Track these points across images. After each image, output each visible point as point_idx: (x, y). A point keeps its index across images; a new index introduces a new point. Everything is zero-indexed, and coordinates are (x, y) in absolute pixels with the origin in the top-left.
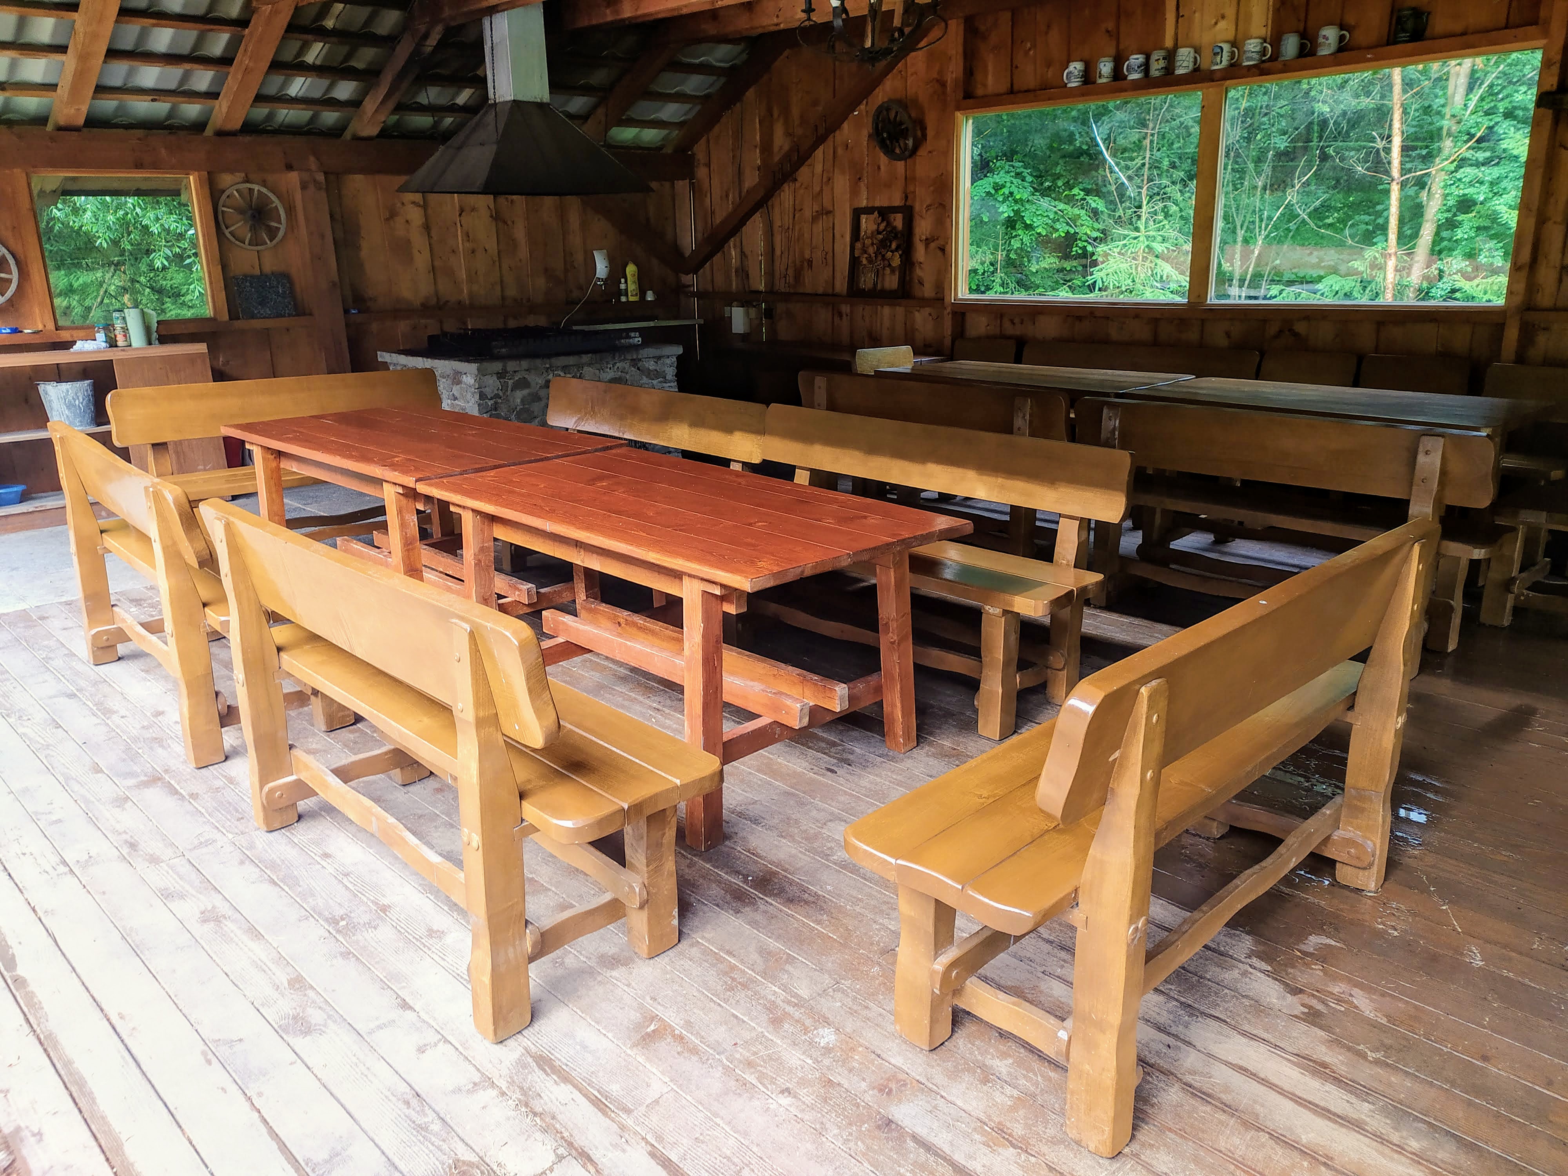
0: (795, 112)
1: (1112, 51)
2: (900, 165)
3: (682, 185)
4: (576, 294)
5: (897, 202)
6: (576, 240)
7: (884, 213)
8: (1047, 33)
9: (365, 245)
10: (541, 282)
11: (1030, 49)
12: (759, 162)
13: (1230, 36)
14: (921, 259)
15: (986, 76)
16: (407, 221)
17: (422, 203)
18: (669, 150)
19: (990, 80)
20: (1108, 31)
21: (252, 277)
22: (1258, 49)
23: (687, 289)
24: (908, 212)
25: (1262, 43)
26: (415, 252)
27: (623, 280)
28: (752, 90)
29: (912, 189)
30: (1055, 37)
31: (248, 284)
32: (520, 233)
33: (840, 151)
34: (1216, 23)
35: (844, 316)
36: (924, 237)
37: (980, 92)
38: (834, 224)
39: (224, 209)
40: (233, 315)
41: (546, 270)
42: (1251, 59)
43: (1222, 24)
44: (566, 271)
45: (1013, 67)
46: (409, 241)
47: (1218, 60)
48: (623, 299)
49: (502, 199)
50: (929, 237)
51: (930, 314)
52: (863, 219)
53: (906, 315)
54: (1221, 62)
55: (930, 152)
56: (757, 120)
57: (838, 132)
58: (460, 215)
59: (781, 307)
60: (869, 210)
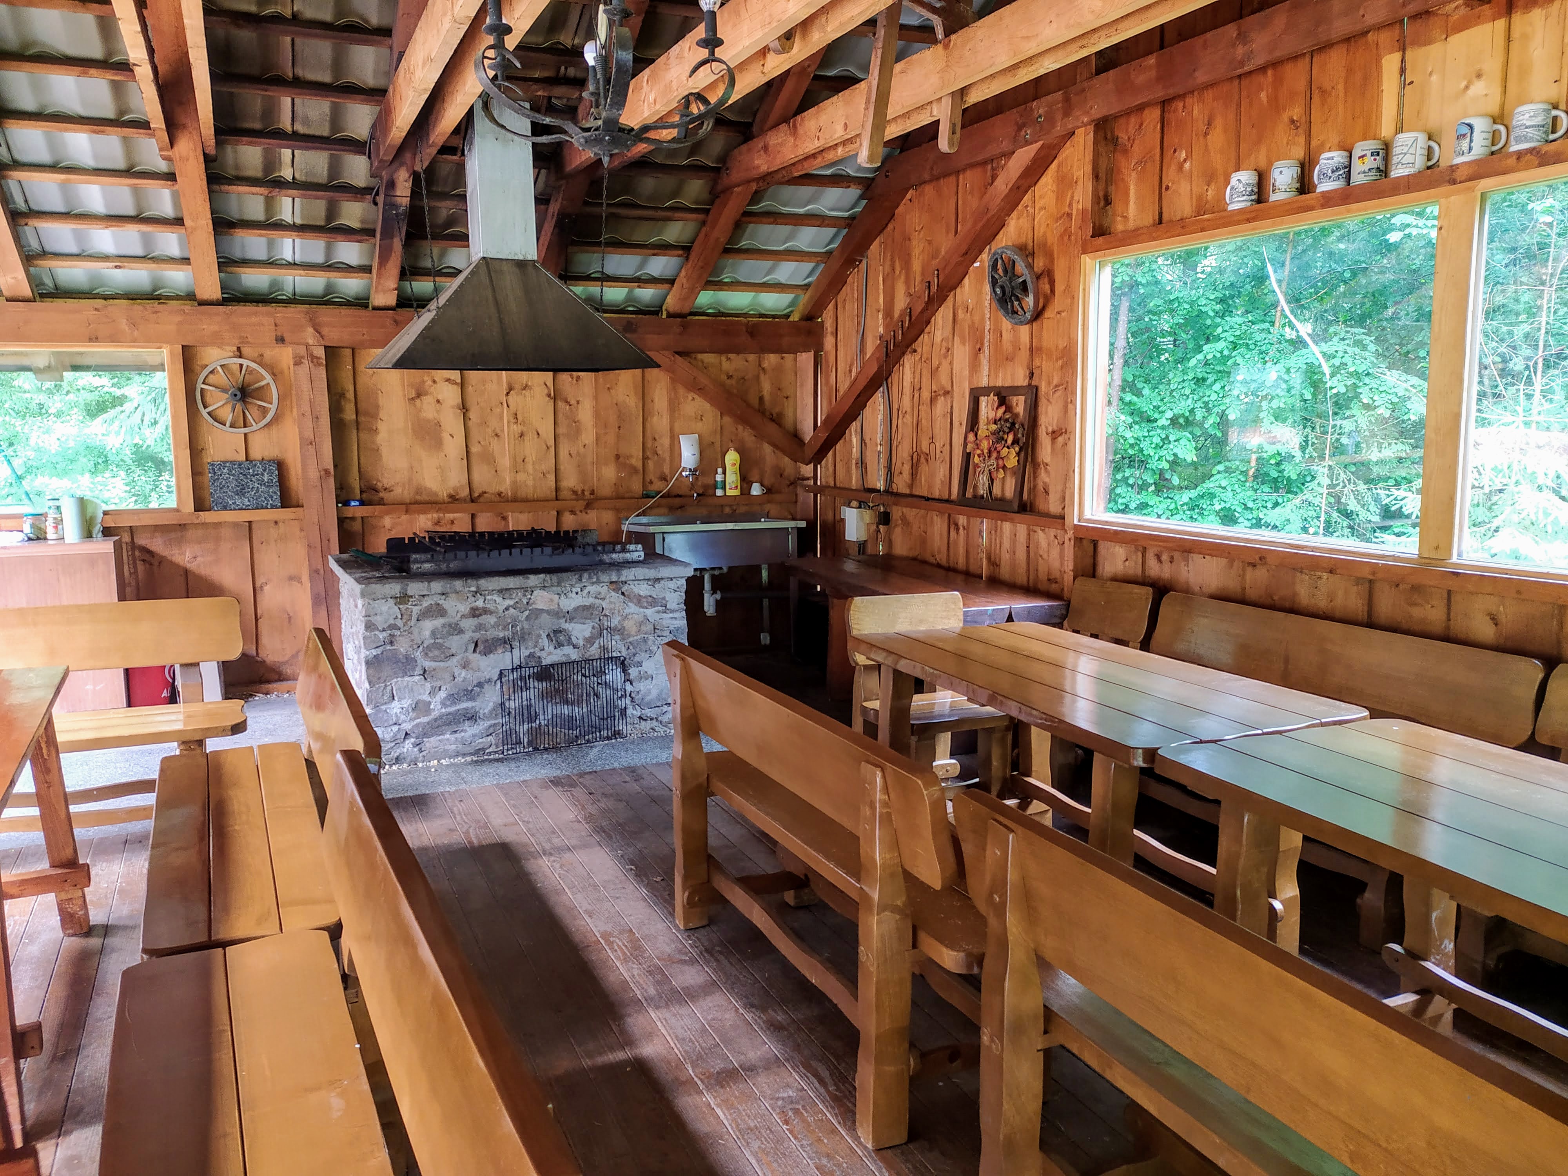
0: (917, 266)
1: (1299, 152)
2: (1024, 330)
3: (806, 359)
4: (658, 485)
5: (1021, 380)
6: (660, 423)
7: (1003, 397)
8: (1206, 134)
9: (383, 428)
10: (610, 473)
11: (1185, 160)
12: (881, 330)
13: (1493, 107)
14: (1047, 459)
15: (1127, 203)
16: (438, 401)
17: (459, 381)
18: (795, 317)
19: (1132, 208)
20: (1293, 121)
21: (233, 463)
22: (1539, 120)
23: (806, 482)
24: (1033, 394)
25: (1547, 111)
26: (446, 436)
27: (720, 470)
28: (876, 243)
29: (1038, 364)
30: (1217, 138)
31: (226, 471)
32: (586, 414)
33: (961, 315)
34: (1467, 87)
35: (961, 528)
36: (1050, 430)
37: (1120, 226)
38: (952, 407)
39: (204, 386)
40: (200, 506)
41: (618, 457)
42: (1526, 139)
43: (1479, 88)
44: (645, 458)
45: (1162, 188)
46: (438, 424)
47: (1466, 149)
48: (719, 492)
49: (564, 377)
50: (1055, 429)
51: (1056, 537)
52: (983, 401)
53: (1029, 535)
54: (1470, 149)
55: (1059, 313)
56: (881, 279)
57: (958, 290)
58: (507, 394)
59: (896, 513)
60: (986, 391)
